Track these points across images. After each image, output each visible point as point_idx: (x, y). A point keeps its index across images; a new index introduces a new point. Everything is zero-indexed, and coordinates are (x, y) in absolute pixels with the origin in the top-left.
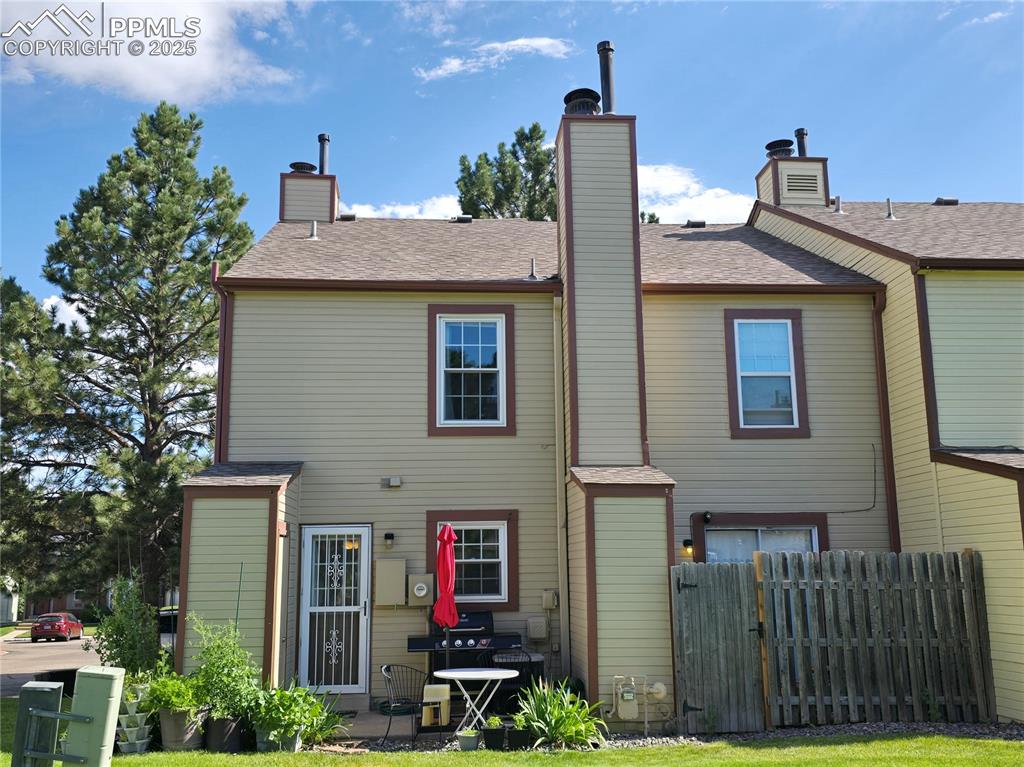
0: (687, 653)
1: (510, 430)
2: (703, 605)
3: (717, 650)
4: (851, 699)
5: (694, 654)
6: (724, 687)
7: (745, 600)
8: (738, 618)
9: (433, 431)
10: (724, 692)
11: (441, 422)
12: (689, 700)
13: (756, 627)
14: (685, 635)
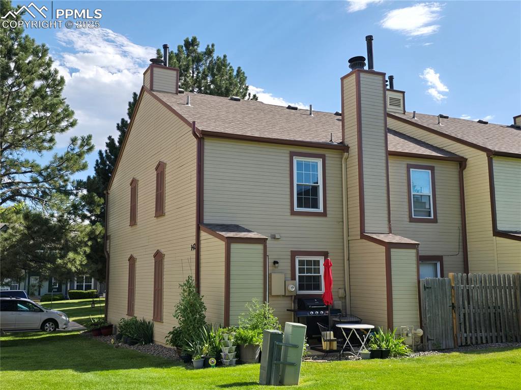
0: (428, 316)
1: (324, 214)
2: (433, 296)
3: (438, 315)
4: (484, 334)
5: (430, 316)
6: (441, 330)
7: (448, 294)
8: (445, 301)
9: (293, 213)
10: (441, 332)
11: (296, 209)
12: (429, 336)
13: (451, 305)
14: (427, 309)
